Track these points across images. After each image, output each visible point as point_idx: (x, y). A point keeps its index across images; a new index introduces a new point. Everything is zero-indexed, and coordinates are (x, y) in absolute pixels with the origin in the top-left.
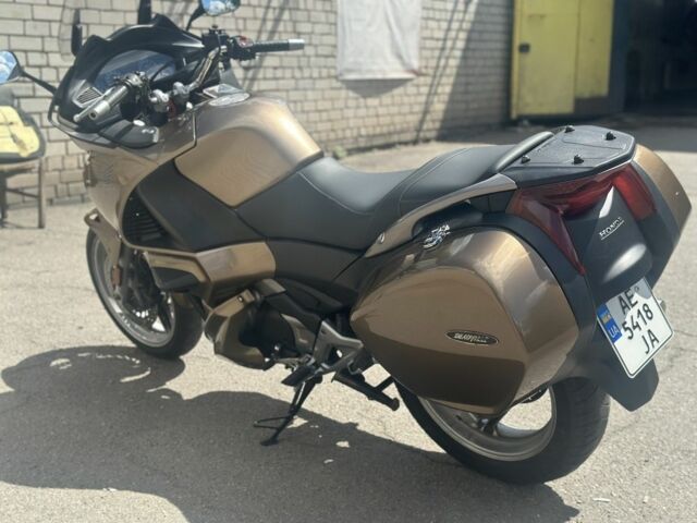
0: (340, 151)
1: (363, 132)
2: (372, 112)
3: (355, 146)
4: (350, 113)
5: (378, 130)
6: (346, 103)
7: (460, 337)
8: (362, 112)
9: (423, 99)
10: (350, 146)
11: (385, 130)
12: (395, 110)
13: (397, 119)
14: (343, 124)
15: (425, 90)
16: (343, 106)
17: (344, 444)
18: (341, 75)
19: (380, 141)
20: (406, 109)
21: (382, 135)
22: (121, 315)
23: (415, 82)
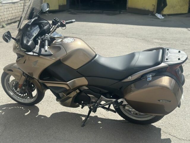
0: (4, 24)
1: (9, 19)
2: (11, 12)
3: (7, 23)
4: (5, 13)
5: (13, 18)
6: (4, 10)
7: (161, 101)
8: (8, 12)
9: (22, 7)
10: (6, 23)
11: (14, 17)
12: (16, 11)
13: (17, 14)
14: (4, 16)
15: (23, 5)
16: (3, 11)
17: (100, 122)
18: (2, 2)
19: (13, 21)
20: (19, 11)
21: (14, 19)
22: (13, 95)
23: (20, 2)
